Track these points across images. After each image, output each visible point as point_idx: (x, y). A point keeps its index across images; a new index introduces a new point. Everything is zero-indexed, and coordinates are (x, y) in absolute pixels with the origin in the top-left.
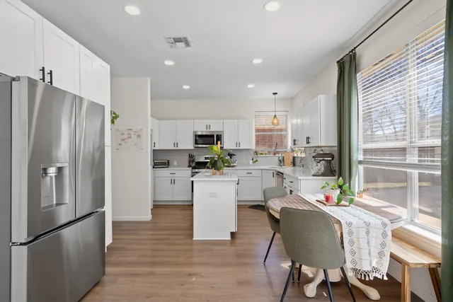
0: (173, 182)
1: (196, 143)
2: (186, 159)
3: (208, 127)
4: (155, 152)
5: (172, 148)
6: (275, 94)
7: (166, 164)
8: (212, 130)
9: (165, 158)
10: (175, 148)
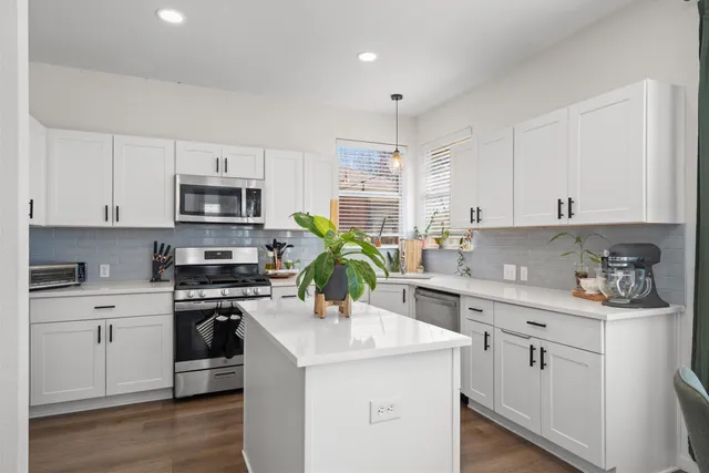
0: (105, 335)
1: (183, 212)
2: (143, 257)
3: (221, 165)
4: (40, 235)
5: (99, 222)
6: (397, 97)
7: (76, 275)
8: (231, 173)
9: (71, 255)
10: (109, 224)
